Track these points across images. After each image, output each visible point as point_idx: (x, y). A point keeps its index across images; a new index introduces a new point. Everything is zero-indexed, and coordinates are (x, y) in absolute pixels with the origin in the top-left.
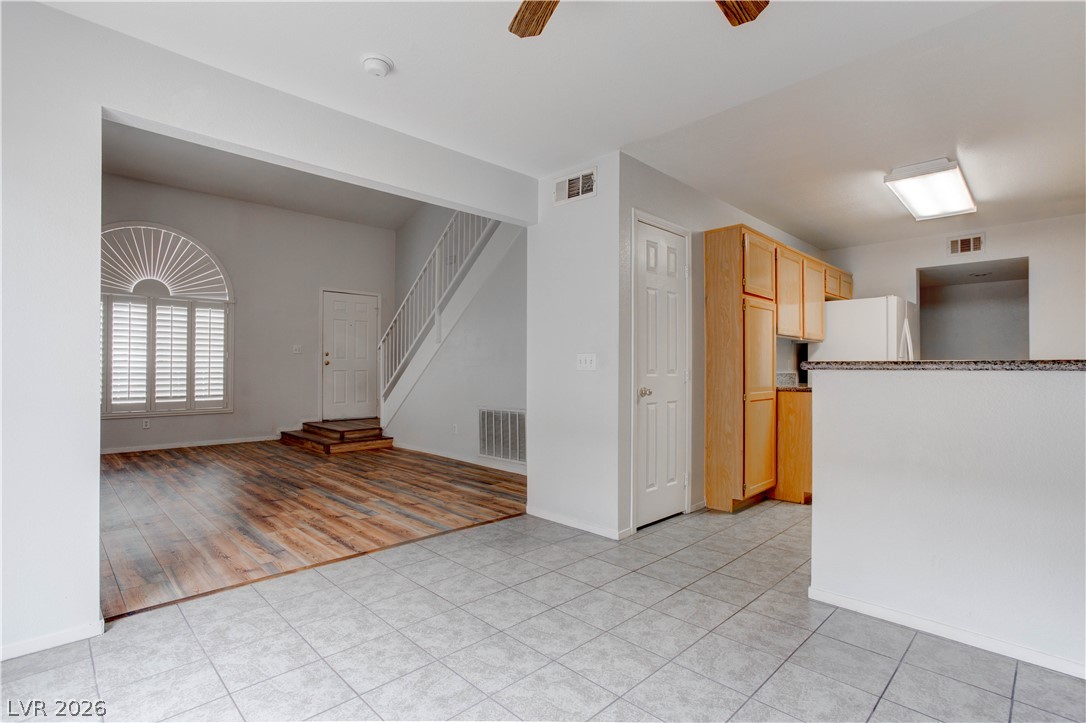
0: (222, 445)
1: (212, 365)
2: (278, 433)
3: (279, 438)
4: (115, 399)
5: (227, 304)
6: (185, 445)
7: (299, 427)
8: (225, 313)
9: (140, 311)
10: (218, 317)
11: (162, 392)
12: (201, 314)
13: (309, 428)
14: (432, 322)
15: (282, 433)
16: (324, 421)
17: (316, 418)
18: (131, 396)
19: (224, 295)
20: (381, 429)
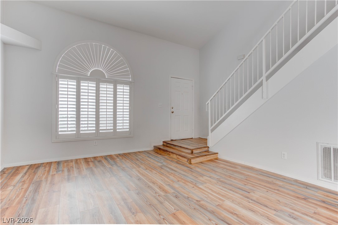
0: (129, 153)
1: (124, 113)
2: (153, 147)
3: (153, 149)
4: (82, 130)
5: (131, 82)
6: (113, 153)
7: (162, 144)
8: (130, 87)
9: (93, 85)
10: (127, 88)
11: (102, 127)
12: (120, 87)
13: (166, 144)
14: (261, 84)
15: (154, 146)
16: (172, 140)
17: (168, 139)
18: (89, 129)
19: (129, 78)
20: (208, 147)
